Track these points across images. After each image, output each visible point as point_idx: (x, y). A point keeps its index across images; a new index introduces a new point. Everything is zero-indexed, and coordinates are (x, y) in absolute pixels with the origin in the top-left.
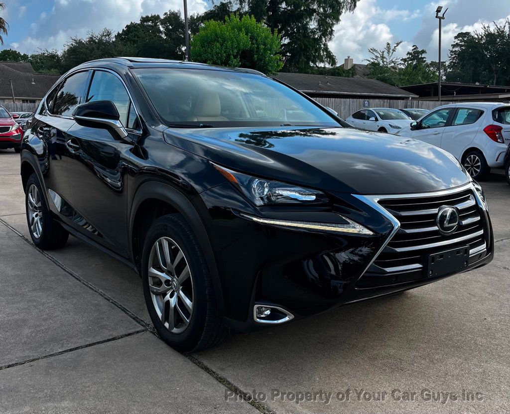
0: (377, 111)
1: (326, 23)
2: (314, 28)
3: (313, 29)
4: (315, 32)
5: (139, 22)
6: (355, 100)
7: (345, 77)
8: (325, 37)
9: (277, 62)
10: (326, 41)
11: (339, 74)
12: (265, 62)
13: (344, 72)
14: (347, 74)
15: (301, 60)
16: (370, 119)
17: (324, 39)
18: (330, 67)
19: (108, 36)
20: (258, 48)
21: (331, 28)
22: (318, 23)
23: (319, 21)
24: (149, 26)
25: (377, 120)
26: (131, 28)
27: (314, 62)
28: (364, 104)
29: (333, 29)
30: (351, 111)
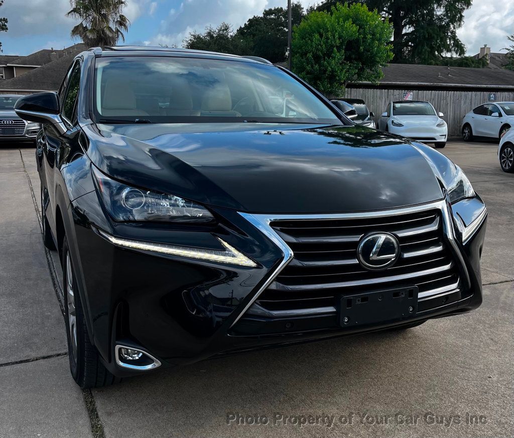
0: (502, 106)
1: (455, 8)
2: (442, 15)
3: (440, 15)
4: (442, 18)
5: (262, 15)
6: (478, 93)
7: (474, 67)
8: (453, 24)
9: (387, 52)
10: (454, 28)
11: (467, 65)
12: (372, 53)
13: (473, 62)
14: (477, 65)
15: (424, 50)
16: (493, 114)
17: (452, 26)
18: (458, 57)
19: (226, 30)
20: (365, 38)
21: (460, 13)
22: (446, 9)
23: (446, 6)
24: (272, 19)
25: (500, 115)
26: (254, 22)
27: (440, 52)
28: (489, 98)
29: (463, 14)
30: (473, 105)
